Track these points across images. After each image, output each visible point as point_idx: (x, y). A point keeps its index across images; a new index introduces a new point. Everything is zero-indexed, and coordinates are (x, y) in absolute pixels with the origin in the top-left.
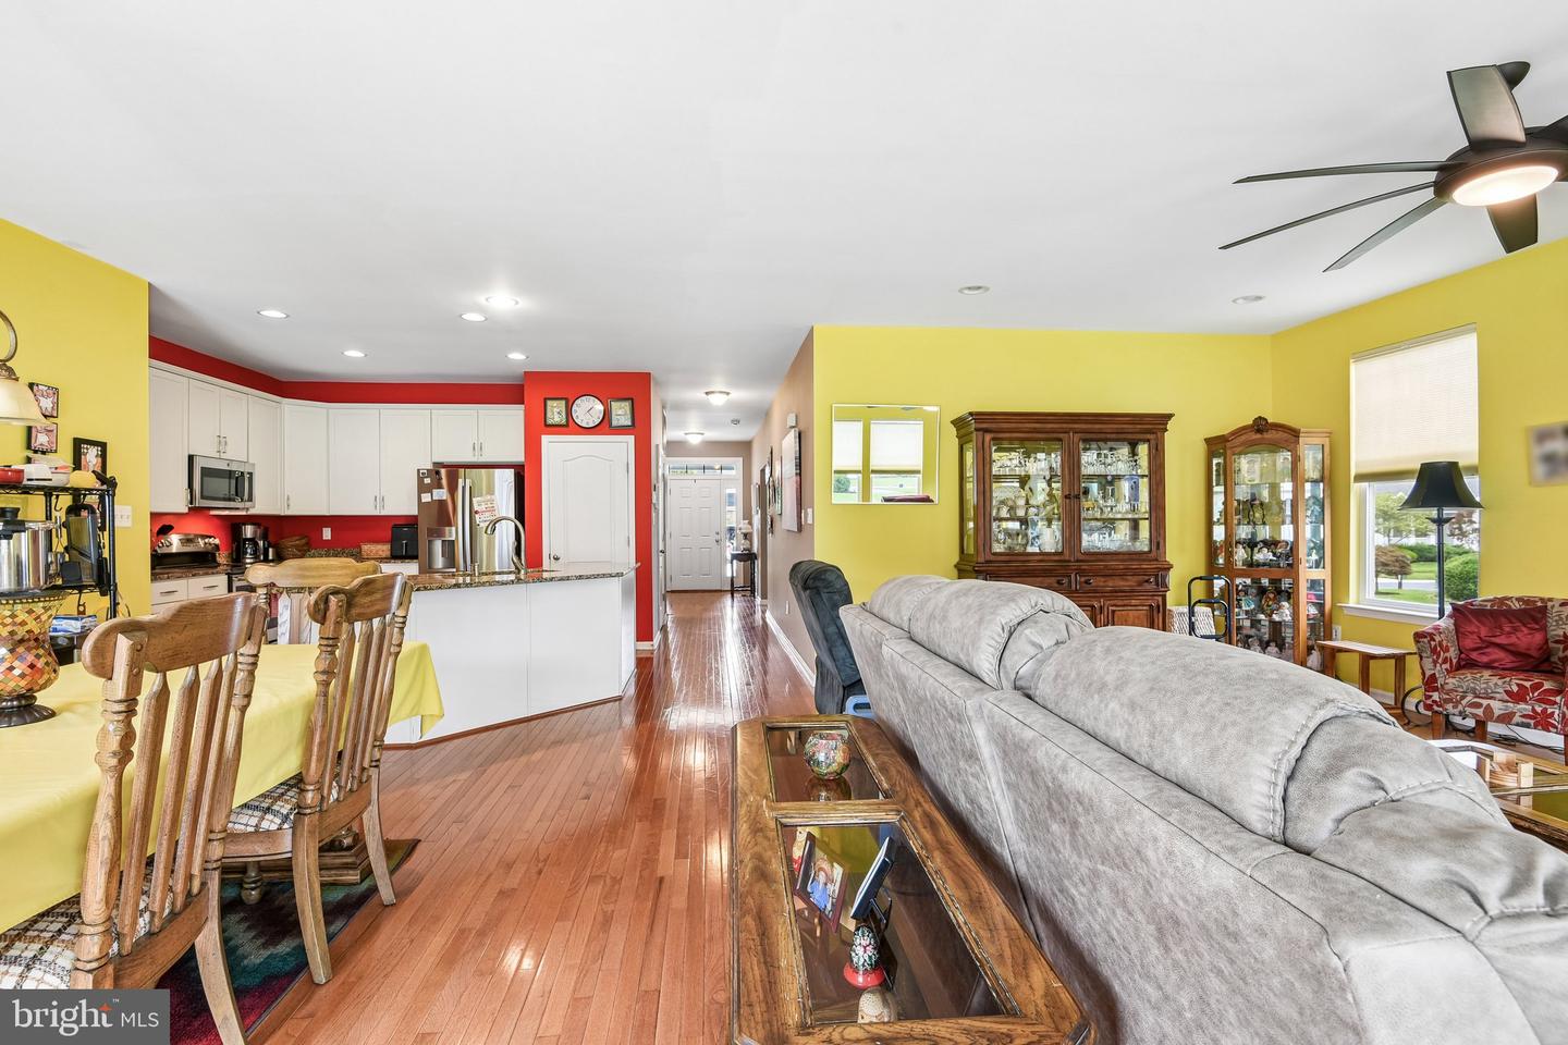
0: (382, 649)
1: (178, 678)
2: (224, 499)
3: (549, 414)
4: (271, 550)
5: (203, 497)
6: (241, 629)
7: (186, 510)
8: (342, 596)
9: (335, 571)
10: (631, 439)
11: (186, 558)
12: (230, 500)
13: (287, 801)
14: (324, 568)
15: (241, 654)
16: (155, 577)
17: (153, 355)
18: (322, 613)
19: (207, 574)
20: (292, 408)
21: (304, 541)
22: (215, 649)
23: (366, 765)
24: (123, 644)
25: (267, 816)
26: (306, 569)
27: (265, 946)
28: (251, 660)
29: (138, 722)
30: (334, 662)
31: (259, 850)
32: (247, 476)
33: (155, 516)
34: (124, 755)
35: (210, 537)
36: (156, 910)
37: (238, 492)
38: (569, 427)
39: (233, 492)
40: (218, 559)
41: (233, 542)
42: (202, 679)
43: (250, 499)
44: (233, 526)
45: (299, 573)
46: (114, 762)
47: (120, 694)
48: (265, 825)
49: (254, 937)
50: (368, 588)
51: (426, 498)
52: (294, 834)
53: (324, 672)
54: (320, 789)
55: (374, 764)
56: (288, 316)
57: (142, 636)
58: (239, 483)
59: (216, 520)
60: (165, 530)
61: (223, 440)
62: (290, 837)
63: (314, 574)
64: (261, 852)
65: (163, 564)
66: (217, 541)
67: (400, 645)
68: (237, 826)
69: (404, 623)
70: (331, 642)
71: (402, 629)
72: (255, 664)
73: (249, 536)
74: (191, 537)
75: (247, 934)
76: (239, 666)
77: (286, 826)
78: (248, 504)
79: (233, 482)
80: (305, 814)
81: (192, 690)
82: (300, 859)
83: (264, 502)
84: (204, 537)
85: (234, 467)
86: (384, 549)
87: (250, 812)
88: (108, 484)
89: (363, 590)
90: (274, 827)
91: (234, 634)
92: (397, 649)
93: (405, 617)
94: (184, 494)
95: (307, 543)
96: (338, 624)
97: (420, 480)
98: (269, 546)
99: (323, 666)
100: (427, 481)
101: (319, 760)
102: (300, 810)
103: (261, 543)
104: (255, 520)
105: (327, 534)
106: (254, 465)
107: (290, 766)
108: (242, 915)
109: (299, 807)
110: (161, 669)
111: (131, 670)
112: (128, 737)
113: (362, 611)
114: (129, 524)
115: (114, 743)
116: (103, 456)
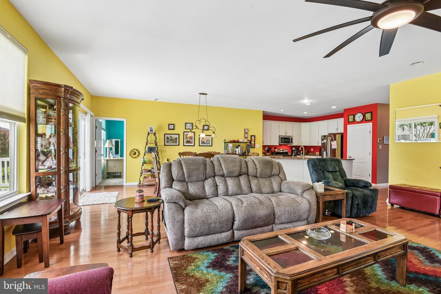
2: (287, 143)
3: (349, 120)
5: (281, 143)
7: (279, 145)
10: (371, 124)
20: (303, 125)
32: (291, 138)
35: (286, 150)
37: (290, 142)
38: (354, 122)
41: (290, 151)
43: (292, 143)
44: (290, 148)
51: (323, 142)
58: (289, 140)
59: (287, 147)
60: (275, 148)
61: (286, 132)
66: (288, 150)
73: (294, 150)
83: (295, 143)
85: (288, 137)
94: (278, 142)
95: (308, 151)
97: (322, 138)
100: (323, 138)
103: (297, 151)
104: (295, 147)
105: (312, 150)
106: (293, 136)
114: (259, 147)
116: (255, 137)
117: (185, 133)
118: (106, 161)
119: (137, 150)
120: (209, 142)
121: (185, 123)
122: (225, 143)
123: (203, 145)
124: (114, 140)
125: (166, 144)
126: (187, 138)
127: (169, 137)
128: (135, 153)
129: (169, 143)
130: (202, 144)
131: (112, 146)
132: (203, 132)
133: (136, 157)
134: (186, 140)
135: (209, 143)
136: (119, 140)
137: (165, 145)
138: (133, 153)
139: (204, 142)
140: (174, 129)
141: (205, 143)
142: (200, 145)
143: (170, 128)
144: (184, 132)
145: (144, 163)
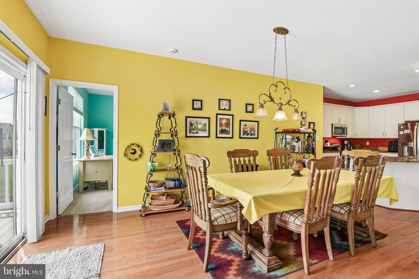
0: (376, 176)
1: (323, 172)
2: (340, 134)
4: (351, 147)
5: (335, 134)
6: (336, 164)
7: (331, 137)
8: (362, 159)
9: (365, 153)
11: (331, 148)
12: (342, 134)
13: (347, 208)
14: (362, 152)
15: (336, 170)
16: (324, 152)
17: (324, 102)
18: (357, 163)
19: (335, 152)
20: (358, 109)
21: (361, 145)
22: (331, 167)
23: (370, 206)
24: (312, 163)
25: (342, 209)
26: (357, 152)
27: (340, 241)
28: (339, 171)
29: (315, 179)
30: (360, 176)
31: (339, 217)
32: (345, 128)
33: (324, 138)
34: (312, 185)
35: (337, 143)
36: (317, 218)
37: (343, 132)
39: (342, 132)
40: (338, 149)
41: (342, 145)
42: (327, 173)
43: (346, 134)
44: (342, 141)
45: (356, 153)
46: (310, 185)
47: (312, 173)
48: (341, 211)
49: (338, 238)
50: (371, 158)
51: (401, 133)
52: (348, 216)
53: (357, 178)
54: (356, 207)
55: (372, 207)
56: (356, 85)
57: (316, 162)
58: (343, 130)
59: (338, 140)
60: (326, 142)
61: (340, 120)
62: (347, 216)
63: (360, 154)
64: (340, 217)
65: (325, 149)
66: (338, 144)
67: (382, 175)
68: (335, 209)
69: (383, 169)
70: (359, 171)
71: (382, 171)
72: (339, 172)
73: (346, 143)
74: (332, 143)
75: (337, 236)
76: (336, 172)
77: (346, 213)
78: (346, 135)
79: (342, 130)
80: (351, 212)
81: (325, 175)
82: (349, 222)
83: (350, 135)
84: (335, 143)
85: (343, 126)
86: (386, 149)
87: (338, 207)
88: (315, 131)
89: (369, 158)
90: (343, 213)
91: (335, 164)
92: (380, 176)
93: (383, 168)
94: (331, 133)
95: (362, 146)
96: (361, 166)
97: (399, 127)
98: (351, 146)
99: (357, 176)
100: (402, 127)
101: (355, 200)
102: (350, 211)
103: (349, 145)
104: (348, 139)
105: (368, 143)
106: (347, 125)
107: (348, 199)
108: (336, 232)
109: (350, 210)
110: (319, 169)
111: (313, 168)
112: (313, 181)
113: (369, 164)
114: (318, 140)
115: (310, 182)
116: (314, 126)
117: (219, 116)
118: (82, 164)
119: (138, 146)
120: (254, 131)
121: (219, 99)
122: (276, 133)
123: (245, 136)
124: (96, 130)
125: (188, 135)
126: (221, 125)
127: (193, 123)
128: (135, 152)
129: (194, 133)
130: (243, 135)
131: (93, 138)
132: (280, 109)
133: (136, 159)
134: (221, 129)
135: (253, 134)
136: (105, 130)
137: (186, 136)
138: (131, 151)
139: (246, 132)
140: (201, 109)
141: (249, 134)
142: (242, 136)
143: (195, 106)
144: (217, 114)
145: (154, 170)
